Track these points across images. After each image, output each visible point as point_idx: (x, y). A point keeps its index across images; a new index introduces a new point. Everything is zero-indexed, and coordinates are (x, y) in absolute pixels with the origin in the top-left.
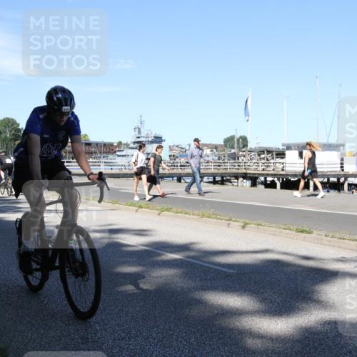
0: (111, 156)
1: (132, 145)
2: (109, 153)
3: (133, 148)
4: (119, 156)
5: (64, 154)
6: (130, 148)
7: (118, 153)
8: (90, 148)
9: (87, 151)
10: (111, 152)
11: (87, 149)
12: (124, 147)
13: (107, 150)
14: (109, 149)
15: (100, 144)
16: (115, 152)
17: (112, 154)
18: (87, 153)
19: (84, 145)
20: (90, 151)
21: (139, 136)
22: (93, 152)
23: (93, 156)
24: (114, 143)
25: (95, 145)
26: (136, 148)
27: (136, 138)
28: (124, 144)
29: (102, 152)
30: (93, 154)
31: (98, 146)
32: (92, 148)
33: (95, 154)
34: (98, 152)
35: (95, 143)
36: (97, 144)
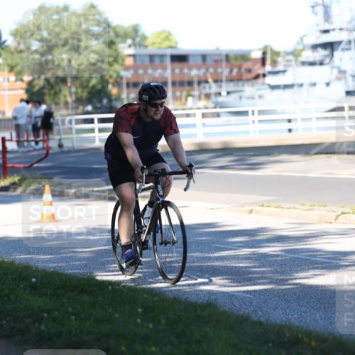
0: (249, 89)
1: (308, 55)
2: (239, 79)
3: (312, 64)
4: (273, 87)
5: (114, 91)
6: (303, 63)
7: (271, 80)
8: (186, 71)
9: (177, 79)
10: (244, 77)
11: (177, 71)
12: (288, 61)
13: (235, 71)
14: (240, 69)
15: (211, 55)
16: (257, 77)
17: (250, 83)
18: (177, 84)
19: (168, 61)
20: (186, 79)
21: (327, 27)
22: (196, 80)
23: (196, 93)
24: (250, 52)
25: (199, 61)
26: (321, 64)
27: (318, 34)
28: (288, 54)
29: (224, 78)
30: (195, 85)
31: (209, 61)
32: (190, 69)
33: (202, 85)
34: (210, 80)
35: (198, 55)
36: (204, 57)
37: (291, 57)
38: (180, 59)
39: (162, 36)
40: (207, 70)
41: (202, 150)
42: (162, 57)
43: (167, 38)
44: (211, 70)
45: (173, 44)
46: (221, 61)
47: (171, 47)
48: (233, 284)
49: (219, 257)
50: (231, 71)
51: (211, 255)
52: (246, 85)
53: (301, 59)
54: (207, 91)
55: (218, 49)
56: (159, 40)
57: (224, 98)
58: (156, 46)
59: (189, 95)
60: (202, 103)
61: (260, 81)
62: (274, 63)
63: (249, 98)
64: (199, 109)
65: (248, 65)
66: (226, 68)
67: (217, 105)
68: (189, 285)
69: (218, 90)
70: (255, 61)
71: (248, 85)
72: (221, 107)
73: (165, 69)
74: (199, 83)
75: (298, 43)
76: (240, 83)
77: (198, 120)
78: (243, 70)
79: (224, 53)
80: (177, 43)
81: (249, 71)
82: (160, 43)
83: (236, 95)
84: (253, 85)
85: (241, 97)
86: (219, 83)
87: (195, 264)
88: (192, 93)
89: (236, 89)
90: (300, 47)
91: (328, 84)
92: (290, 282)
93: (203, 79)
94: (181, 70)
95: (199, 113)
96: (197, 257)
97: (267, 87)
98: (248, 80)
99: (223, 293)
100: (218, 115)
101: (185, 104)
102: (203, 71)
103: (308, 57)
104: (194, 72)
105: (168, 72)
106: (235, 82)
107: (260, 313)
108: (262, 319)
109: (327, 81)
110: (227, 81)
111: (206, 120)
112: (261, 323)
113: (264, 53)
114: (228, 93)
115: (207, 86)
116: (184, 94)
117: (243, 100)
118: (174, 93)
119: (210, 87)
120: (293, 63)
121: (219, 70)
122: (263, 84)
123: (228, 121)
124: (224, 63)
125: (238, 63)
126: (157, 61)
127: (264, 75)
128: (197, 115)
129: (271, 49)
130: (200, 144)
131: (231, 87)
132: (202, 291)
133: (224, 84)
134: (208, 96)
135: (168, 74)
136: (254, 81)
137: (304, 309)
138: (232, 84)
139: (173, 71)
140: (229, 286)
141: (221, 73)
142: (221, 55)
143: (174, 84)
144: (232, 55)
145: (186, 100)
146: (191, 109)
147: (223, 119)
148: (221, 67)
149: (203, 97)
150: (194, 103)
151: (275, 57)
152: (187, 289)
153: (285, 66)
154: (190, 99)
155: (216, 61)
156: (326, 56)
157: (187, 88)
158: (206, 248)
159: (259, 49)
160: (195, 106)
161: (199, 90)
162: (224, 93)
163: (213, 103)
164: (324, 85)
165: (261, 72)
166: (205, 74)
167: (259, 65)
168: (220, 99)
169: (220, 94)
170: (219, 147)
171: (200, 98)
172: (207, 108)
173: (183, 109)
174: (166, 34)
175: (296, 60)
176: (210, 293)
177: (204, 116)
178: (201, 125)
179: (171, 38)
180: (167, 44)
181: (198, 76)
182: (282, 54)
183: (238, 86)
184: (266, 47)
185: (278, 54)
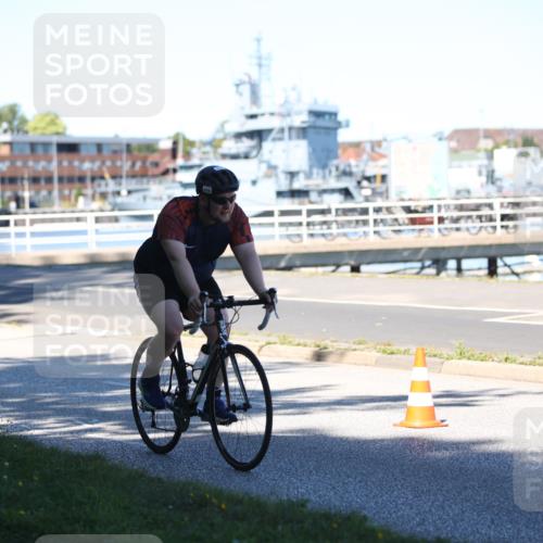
0: (155, 188)
1: (231, 147)
2: (144, 175)
3: (235, 157)
4: (186, 186)
6: (224, 156)
7: (182, 178)
8: (76, 163)
9: (66, 174)
10: (150, 173)
11: (65, 164)
12: (204, 153)
13: (138, 165)
14: (144, 162)
15: (109, 144)
16: (166, 172)
17: (157, 180)
18: (65, 181)
19: (54, 151)
20: (77, 174)
21: (254, 111)
22: (89, 175)
23: (89, 191)
24: (157, 141)
25: (94, 151)
26: (247, 157)
27: (244, 119)
28: (205, 144)
29: (124, 174)
30: (88, 182)
31: (106, 152)
32: (82, 161)
33: (97, 182)
34: (107, 176)
35: (91, 144)
36: (99, 147)
37: (208, 149)
38: (69, 148)
39: (48, 119)
40: (103, 163)
41: (94, 263)
42: (46, 145)
43: (53, 122)
44: (108, 163)
45: (60, 130)
46: (121, 151)
47: (58, 134)
48: (127, 431)
49: (112, 397)
50: (133, 165)
51: (101, 395)
52: (151, 183)
53: (221, 151)
54: (103, 189)
55: (117, 136)
56: (42, 125)
57: (123, 199)
58: (39, 131)
59: (80, 194)
60: (96, 205)
61: (170, 177)
62: (187, 155)
63: (155, 199)
64: (92, 211)
65: (154, 157)
66: (127, 160)
67: (115, 207)
68: (72, 432)
69: (117, 189)
70: (163, 152)
71: (155, 183)
72: (120, 210)
73: (49, 161)
74: (93, 179)
75: (218, 131)
76: (145, 180)
77: (90, 225)
78: (148, 164)
79: (125, 142)
80: (65, 128)
81: (156, 165)
82: (44, 128)
83: (140, 195)
84: (160, 183)
85: (145, 198)
86: (118, 180)
87: (81, 407)
88: (84, 191)
89: (138, 187)
90: (220, 136)
91: (254, 183)
92: (200, 428)
93: (99, 174)
94: (70, 163)
95: (91, 217)
96: (83, 398)
97: (178, 185)
98: (154, 176)
99: (114, 441)
100: (116, 220)
101: (75, 205)
102: (97, 164)
103: (230, 149)
104: (87, 166)
105: (54, 165)
106: (139, 179)
107: (161, 468)
108: (162, 475)
109: (253, 178)
110: (128, 176)
111: (100, 226)
112: (159, 479)
113: (175, 143)
114: (129, 192)
115: (103, 183)
116: (74, 192)
117: (148, 201)
118: (60, 191)
119: (107, 185)
120: (211, 155)
121: (119, 163)
122: (174, 181)
123: (128, 227)
124: (124, 155)
125: (142, 154)
126: (40, 150)
127: (175, 171)
128: (89, 220)
129: (184, 139)
130: (92, 256)
131: (133, 185)
132: (88, 439)
133: (124, 181)
134: (104, 196)
135: (54, 166)
136: (163, 178)
137: (214, 462)
138: (134, 181)
139: (60, 163)
140: (122, 434)
141: (121, 167)
142: (120, 144)
143: (61, 179)
144: (134, 145)
145: (76, 200)
146: (82, 211)
147: (123, 225)
148: (121, 159)
149: (97, 196)
150: (85, 205)
151: (188, 148)
152: (70, 437)
153: (201, 159)
154: (81, 199)
155: (115, 152)
156: (253, 147)
157: (77, 185)
158: (96, 386)
159: (169, 138)
160: (87, 208)
161: (92, 187)
162: (124, 192)
163: (110, 204)
164: (249, 184)
165: (171, 166)
166: (100, 168)
167: (168, 158)
168: (119, 200)
169: (118, 193)
170: (115, 259)
171: (93, 198)
172: (102, 210)
173: (73, 212)
174: (52, 117)
175: (215, 152)
176: (99, 442)
177: (97, 220)
178: (94, 232)
179: (58, 121)
180: (53, 129)
181: (92, 170)
182: (197, 144)
183: (142, 183)
184: (177, 135)
185: (192, 144)
